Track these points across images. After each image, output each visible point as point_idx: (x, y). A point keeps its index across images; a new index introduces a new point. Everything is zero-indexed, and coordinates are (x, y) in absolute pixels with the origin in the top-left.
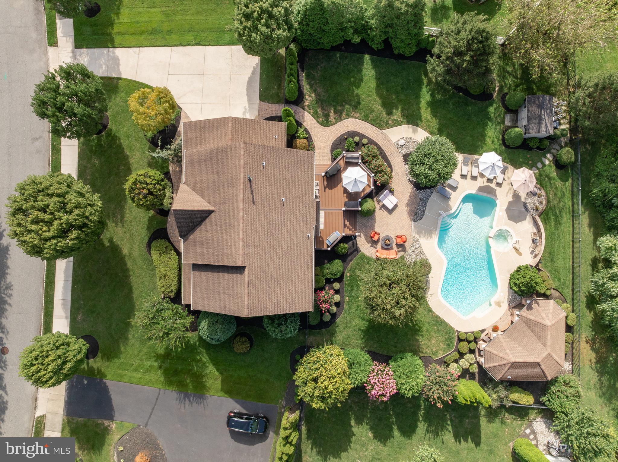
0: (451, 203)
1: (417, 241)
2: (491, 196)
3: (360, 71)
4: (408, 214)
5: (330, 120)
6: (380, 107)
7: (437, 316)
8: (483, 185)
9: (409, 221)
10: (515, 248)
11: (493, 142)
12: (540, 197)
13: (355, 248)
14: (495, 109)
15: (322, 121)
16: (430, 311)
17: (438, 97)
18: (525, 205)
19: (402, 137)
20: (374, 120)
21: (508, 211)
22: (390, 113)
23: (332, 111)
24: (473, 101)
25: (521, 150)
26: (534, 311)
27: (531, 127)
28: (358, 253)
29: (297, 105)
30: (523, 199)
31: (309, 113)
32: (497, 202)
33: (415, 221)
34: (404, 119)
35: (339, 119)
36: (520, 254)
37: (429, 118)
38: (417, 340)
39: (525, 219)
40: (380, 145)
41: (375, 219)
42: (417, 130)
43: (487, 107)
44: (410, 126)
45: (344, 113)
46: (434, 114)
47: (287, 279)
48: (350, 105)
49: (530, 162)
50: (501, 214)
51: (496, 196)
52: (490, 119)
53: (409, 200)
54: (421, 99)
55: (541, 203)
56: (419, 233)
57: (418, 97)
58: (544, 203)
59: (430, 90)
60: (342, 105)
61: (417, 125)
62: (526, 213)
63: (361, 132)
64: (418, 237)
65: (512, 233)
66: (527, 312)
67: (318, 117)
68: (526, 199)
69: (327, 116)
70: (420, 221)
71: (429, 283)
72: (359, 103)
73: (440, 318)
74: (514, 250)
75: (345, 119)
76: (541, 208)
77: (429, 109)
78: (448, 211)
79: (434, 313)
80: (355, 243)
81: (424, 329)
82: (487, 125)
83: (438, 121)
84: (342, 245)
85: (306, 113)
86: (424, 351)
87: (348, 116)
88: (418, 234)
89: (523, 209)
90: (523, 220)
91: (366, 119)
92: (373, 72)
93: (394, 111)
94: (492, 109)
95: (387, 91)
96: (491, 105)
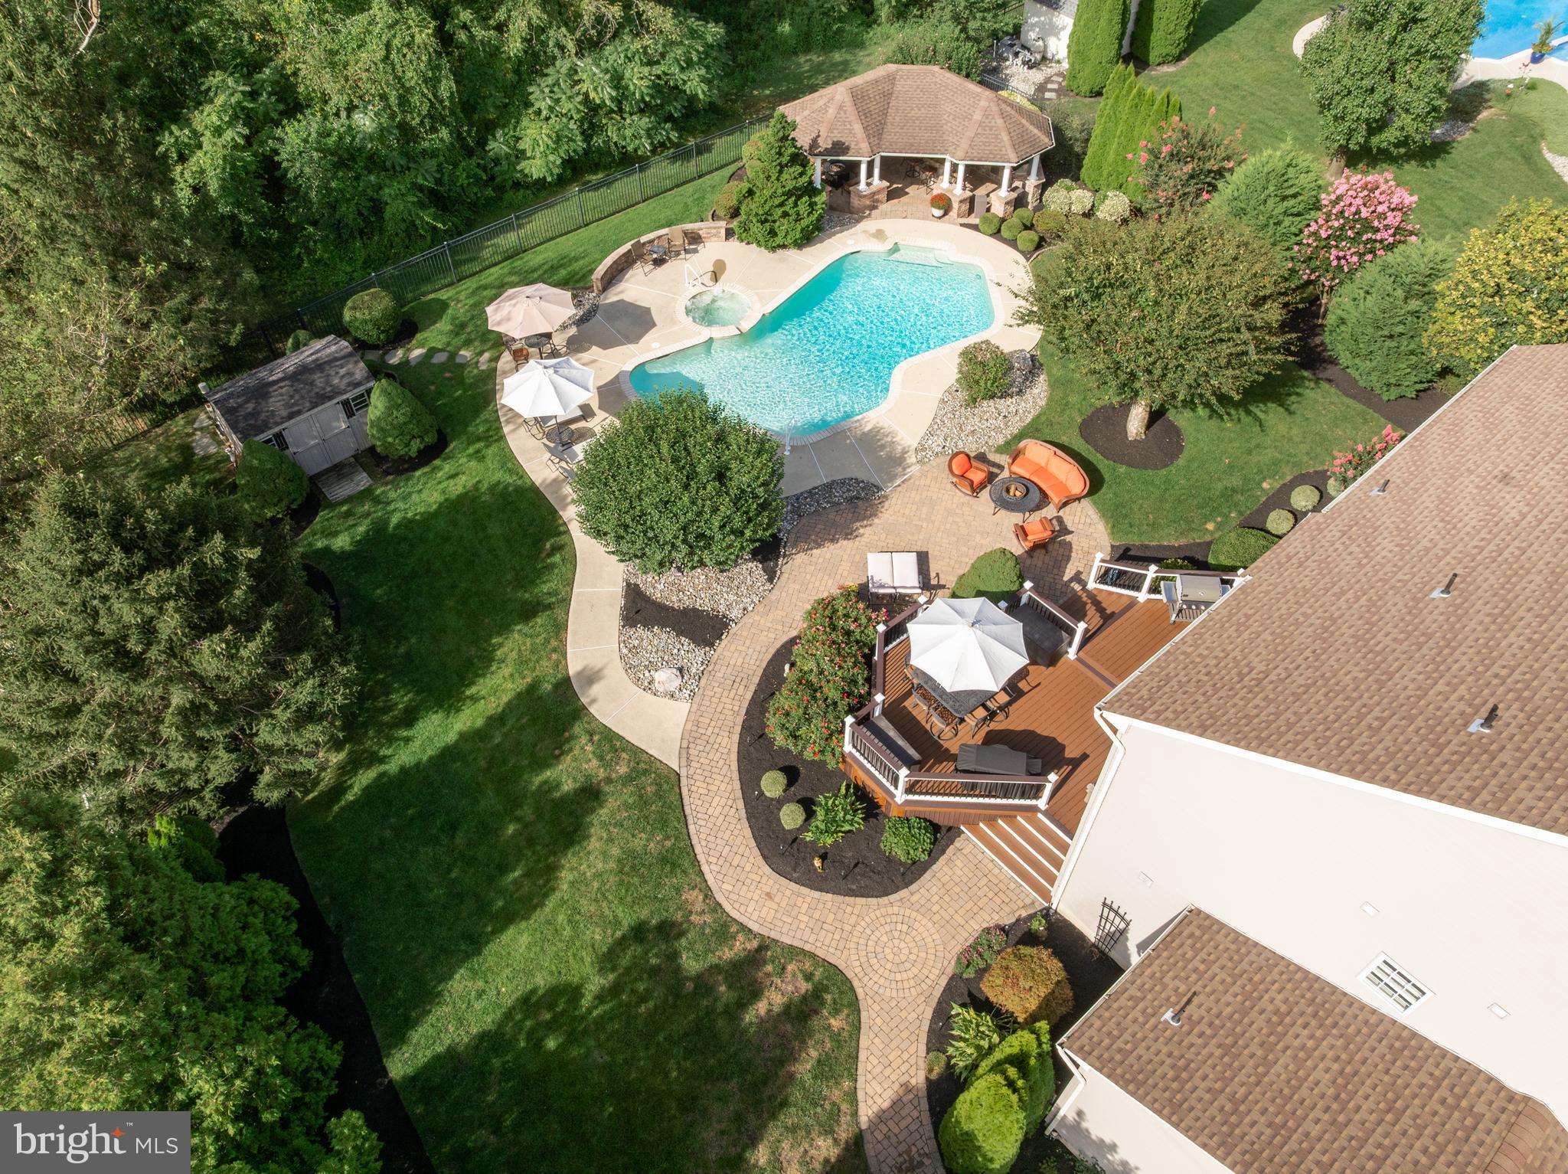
1: (922, 448)
2: (626, 385)
3: (491, 1042)
4: (875, 513)
5: (804, 986)
6: (594, 844)
9: (892, 501)
10: (716, 279)
14: (335, 534)
15: (836, 1012)
17: (401, 698)
18: (584, 321)
19: (649, 696)
20: (664, 823)
21: (634, 338)
22: (590, 795)
23: (762, 1007)
27: (346, 380)
30: (572, 331)
31: (852, 1098)
32: (628, 367)
33: (878, 488)
34: (574, 736)
36: (720, 263)
37: (506, 671)
39: (621, 301)
40: (736, 738)
42: (580, 674)
44: (584, 700)
45: (727, 954)
46: (477, 664)
48: (674, 956)
49: (447, 374)
50: (655, 345)
51: (617, 377)
52: (380, 527)
53: (834, 540)
54: (451, 737)
56: (898, 460)
57: (448, 755)
59: (391, 740)
60: (703, 984)
61: (564, 685)
62: (602, 307)
63: (748, 832)
64: (912, 453)
65: (683, 301)
66: (852, 146)
67: (836, 1038)
69: (800, 1010)
70: (861, 475)
72: (638, 932)
74: (723, 277)
75: (744, 928)
77: (471, 691)
83: (496, 640)
87: (725, 928)
88: (903, 458)
89: (598, 318)
90: (630, 303)
91: (681, 855)
92: (460, 983)
93: (568, 786)
94: (342, 542)
95: (503, 869)
96: (327, 550)
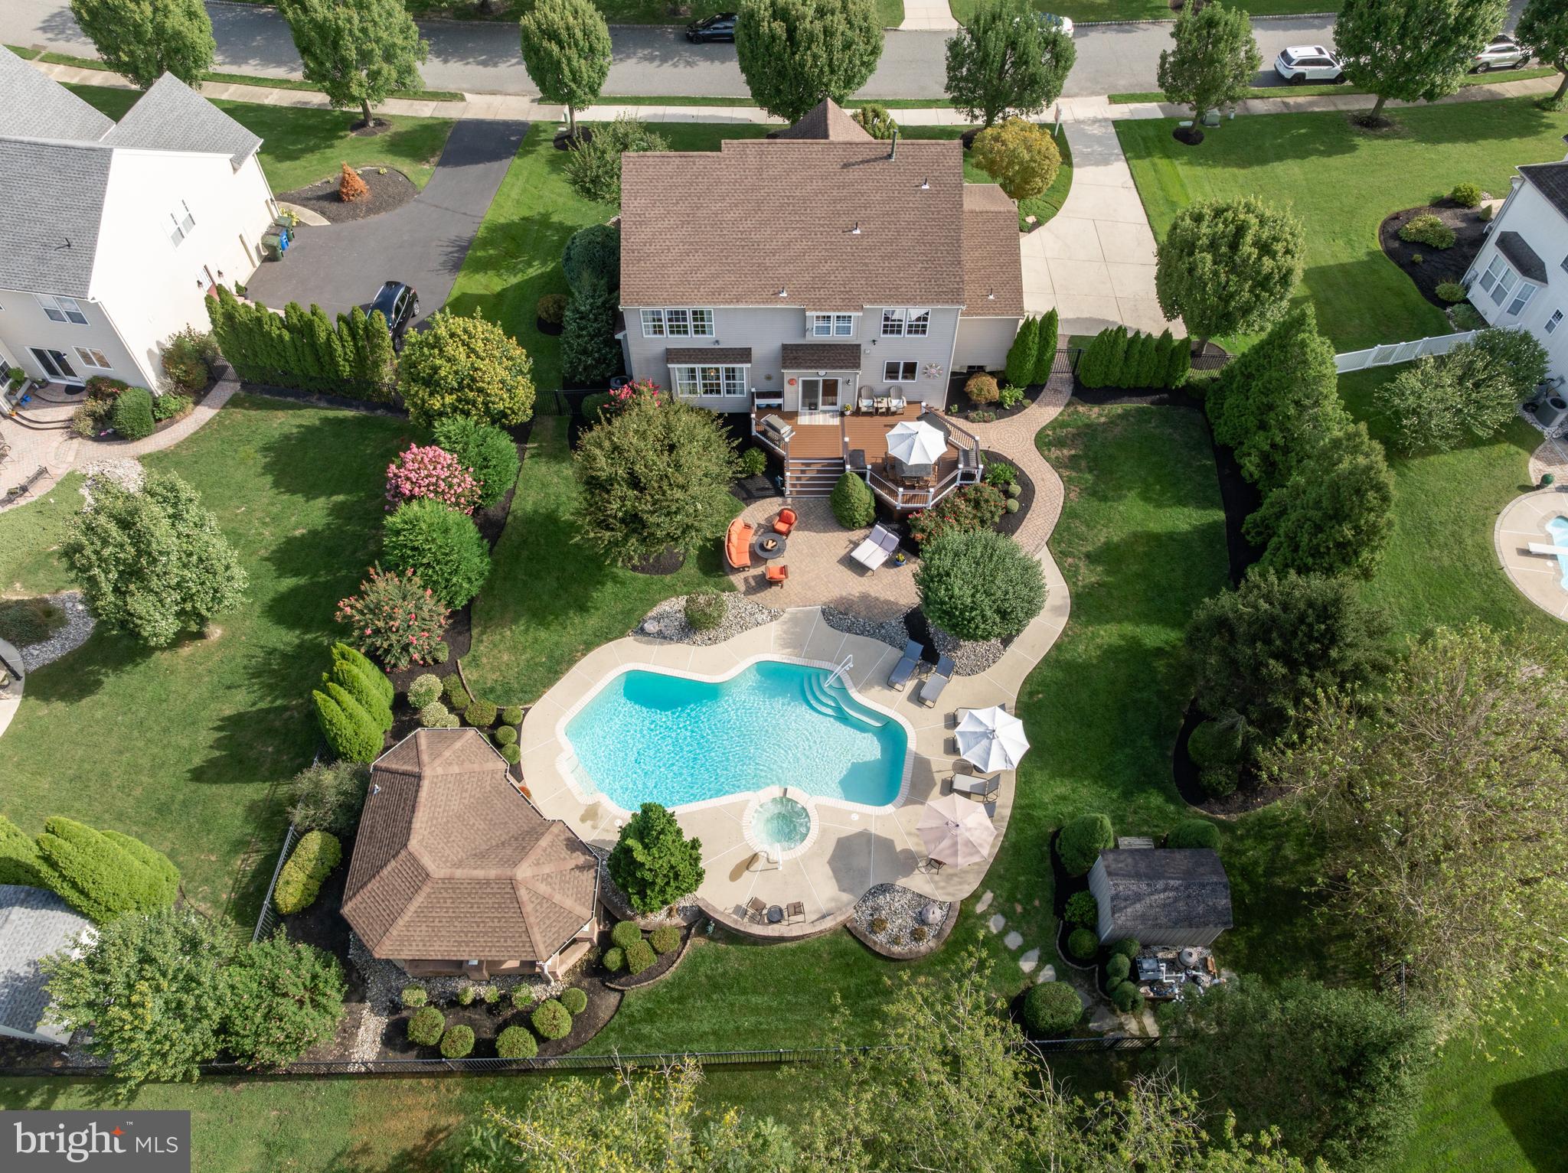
0: (877, 691)
1: (774, 617)
2: (904, 789)
3: (1181, 502)
4: (842, 598)
5: (1052, 448)
6: (1103, 540)
7: (572, 662)
8: (934, 768)
9: (824, 599)
10: (754, 857)
11: (1064, 798)
12: (917, 936)
13: (755, 493)
14: (1160, 810)
15: (1048, 436)
16: (589, 646)
17: (1160, 666)
18: (884, 889)
20: (1069, 528)
21: (865, 839)
22: (1092, 558)
23: (1073, 452)
24: (1170, 753)
25: (1050, 879)
26: (565, 853)
28: (744, 499)
29: (1073, 395)
30: (901, 882)
31: (1061, 414)
32: (889, 808)
33: (823, 612)
34: (1084, 587)
35: (1057, 464)
36: (735, 875)
37: (1098, 640)
38: (515, 621)
39: (842, 889)
41: (825, 531)
42: (1062, 615)
43: (1162, 789)
44: (1069, 601)
45: (1074, 474)
46: (1111, 654)
47: (691, 244)
48: (1095, 484)
49: (1019, 908)
50: (855, 817)
51: (905, 804)
52: (1127, 795)
53: (877, 599)
54: (1143, 626)
55: (895, 941)
56: (795, 620)
57: (1148, 619)
58: (896, 949)
59: (1174, 647)
60: (1091, 471)
61: (1073, 615)
62: (862, 892)
64: (781, 619)
66: (562, 838)
67: (1054, 429)
68: (905, 890)
69: (1060, 443)
70: (824, 624)
71: (661, 644)
72: (1104, 499)
73: (567, 670)
74: (747, 855)
75: (1060, 476)
76: (881, 938)
77: (1123, 643)
78: (855, 685)
79: (584, 655)
80: (767, 493)
81: (543, 634)
82: (1111, 786)
83: (1095, 662)
84: (762, 458)
85: (1060, 409)
86: (485, 637)
87: (1068, 482)
88: (790, 620)
89: (872, 883)
90: (838, 880)
91: (1068, 513)
92: (1184, 527)
93: (1099, 569)
94: (1156, 800)
95: (1145, 554)
96: (1170, 799)
